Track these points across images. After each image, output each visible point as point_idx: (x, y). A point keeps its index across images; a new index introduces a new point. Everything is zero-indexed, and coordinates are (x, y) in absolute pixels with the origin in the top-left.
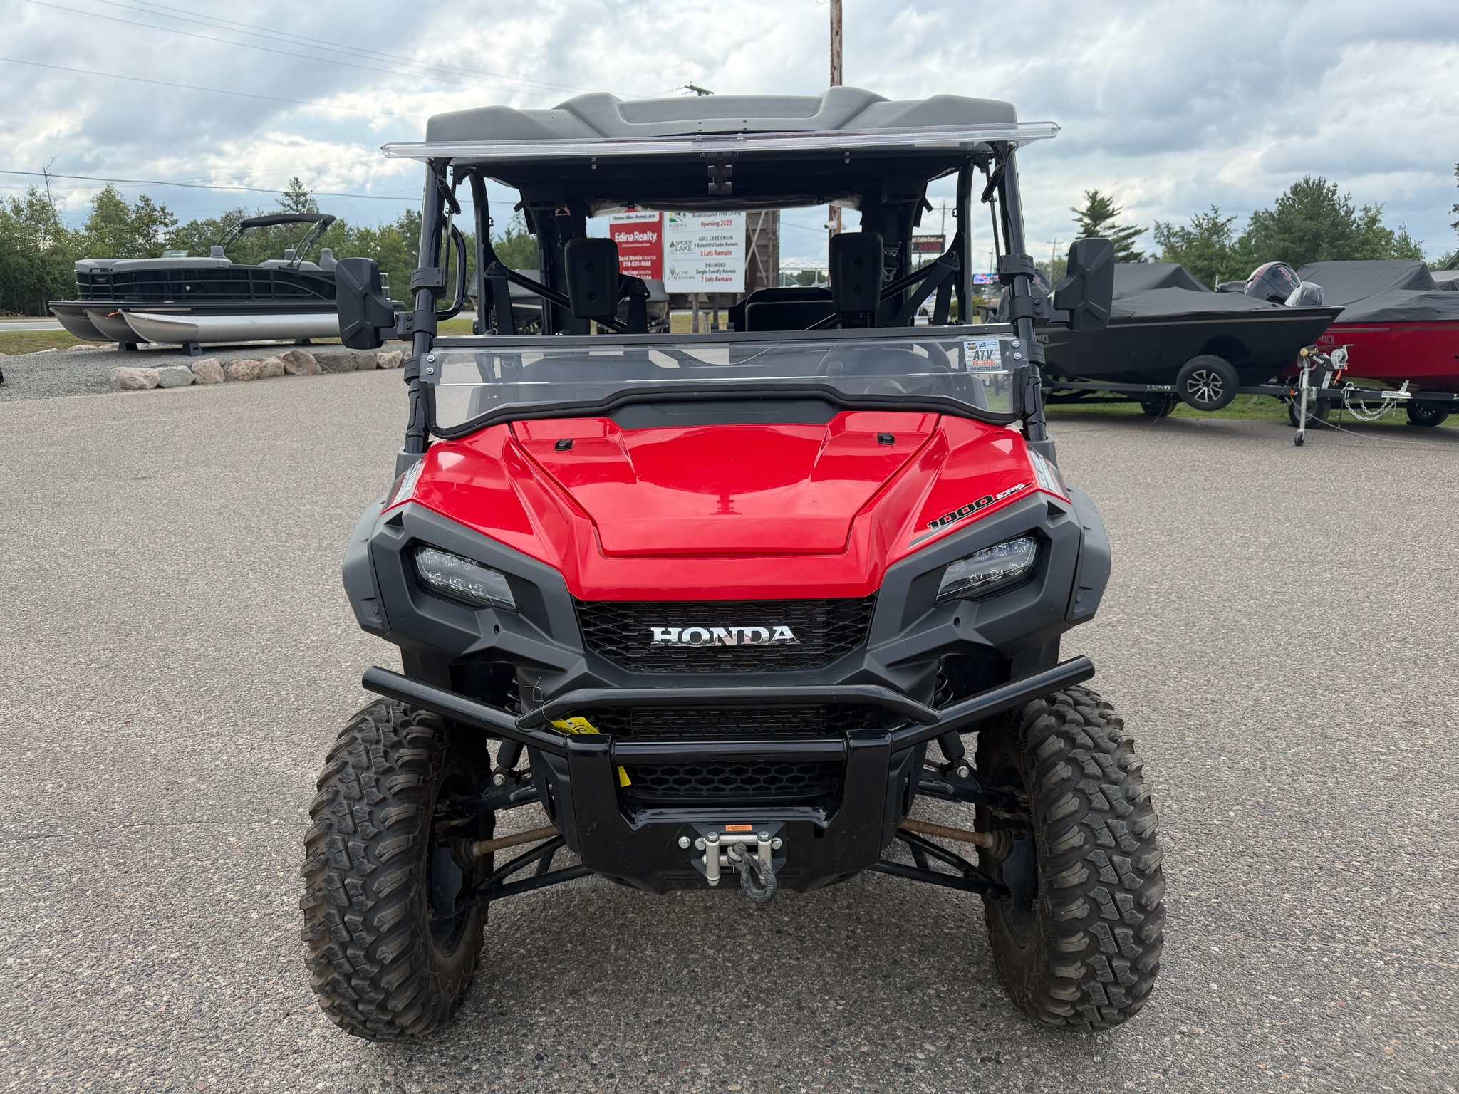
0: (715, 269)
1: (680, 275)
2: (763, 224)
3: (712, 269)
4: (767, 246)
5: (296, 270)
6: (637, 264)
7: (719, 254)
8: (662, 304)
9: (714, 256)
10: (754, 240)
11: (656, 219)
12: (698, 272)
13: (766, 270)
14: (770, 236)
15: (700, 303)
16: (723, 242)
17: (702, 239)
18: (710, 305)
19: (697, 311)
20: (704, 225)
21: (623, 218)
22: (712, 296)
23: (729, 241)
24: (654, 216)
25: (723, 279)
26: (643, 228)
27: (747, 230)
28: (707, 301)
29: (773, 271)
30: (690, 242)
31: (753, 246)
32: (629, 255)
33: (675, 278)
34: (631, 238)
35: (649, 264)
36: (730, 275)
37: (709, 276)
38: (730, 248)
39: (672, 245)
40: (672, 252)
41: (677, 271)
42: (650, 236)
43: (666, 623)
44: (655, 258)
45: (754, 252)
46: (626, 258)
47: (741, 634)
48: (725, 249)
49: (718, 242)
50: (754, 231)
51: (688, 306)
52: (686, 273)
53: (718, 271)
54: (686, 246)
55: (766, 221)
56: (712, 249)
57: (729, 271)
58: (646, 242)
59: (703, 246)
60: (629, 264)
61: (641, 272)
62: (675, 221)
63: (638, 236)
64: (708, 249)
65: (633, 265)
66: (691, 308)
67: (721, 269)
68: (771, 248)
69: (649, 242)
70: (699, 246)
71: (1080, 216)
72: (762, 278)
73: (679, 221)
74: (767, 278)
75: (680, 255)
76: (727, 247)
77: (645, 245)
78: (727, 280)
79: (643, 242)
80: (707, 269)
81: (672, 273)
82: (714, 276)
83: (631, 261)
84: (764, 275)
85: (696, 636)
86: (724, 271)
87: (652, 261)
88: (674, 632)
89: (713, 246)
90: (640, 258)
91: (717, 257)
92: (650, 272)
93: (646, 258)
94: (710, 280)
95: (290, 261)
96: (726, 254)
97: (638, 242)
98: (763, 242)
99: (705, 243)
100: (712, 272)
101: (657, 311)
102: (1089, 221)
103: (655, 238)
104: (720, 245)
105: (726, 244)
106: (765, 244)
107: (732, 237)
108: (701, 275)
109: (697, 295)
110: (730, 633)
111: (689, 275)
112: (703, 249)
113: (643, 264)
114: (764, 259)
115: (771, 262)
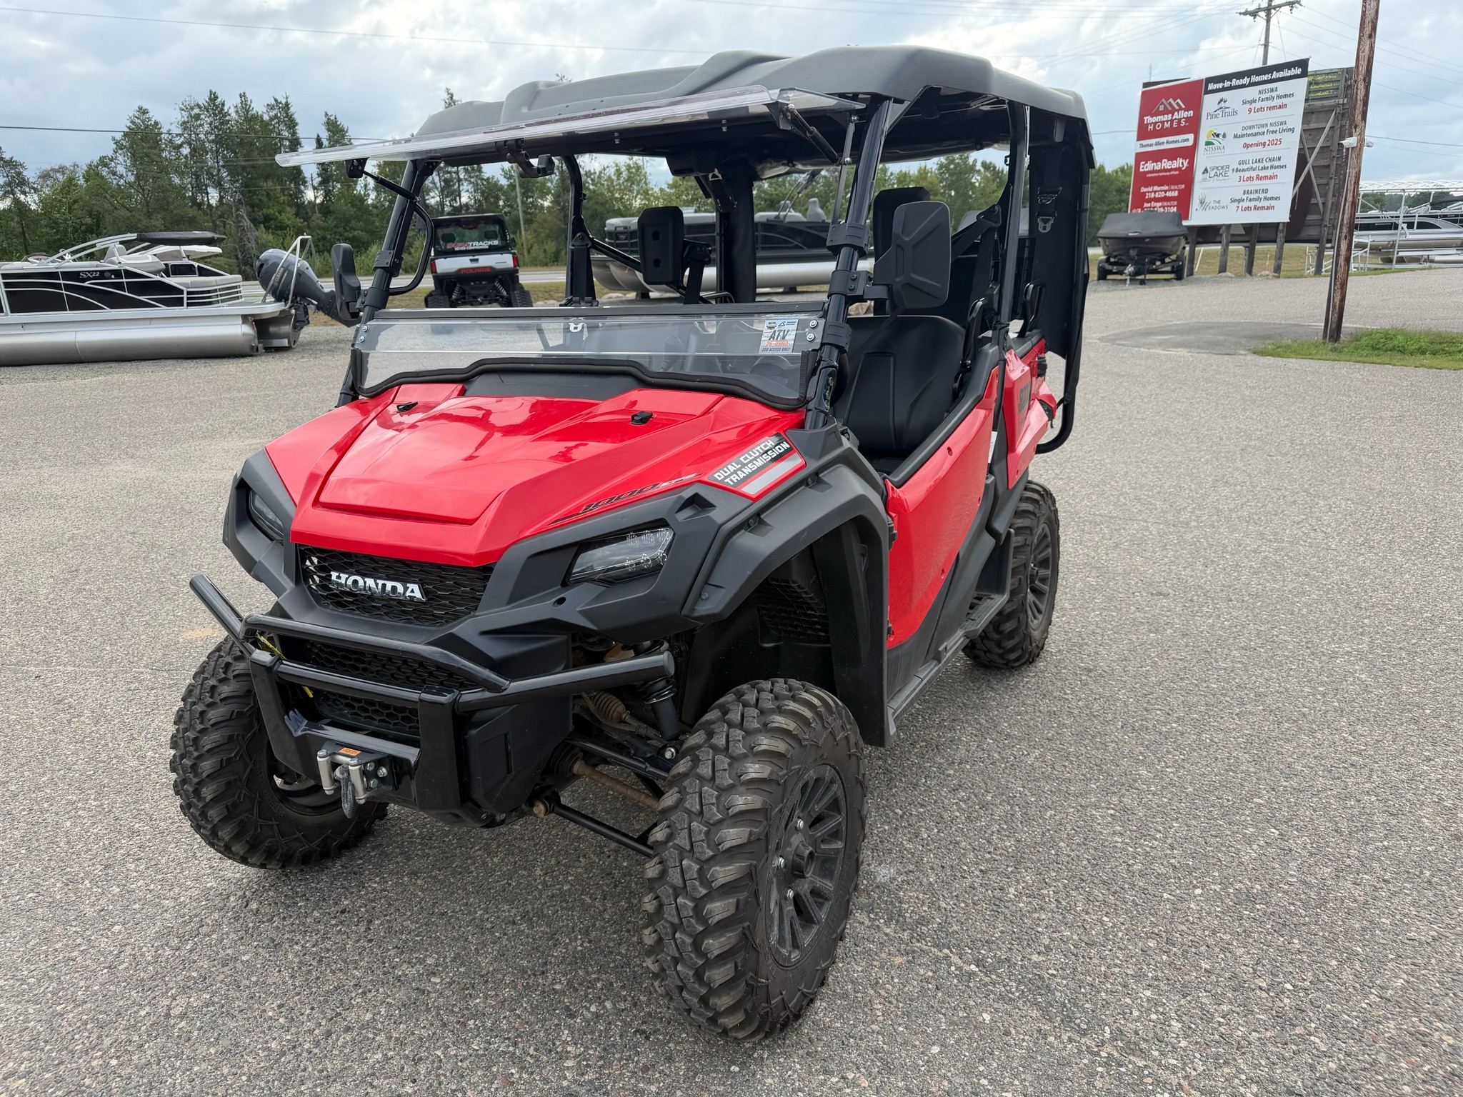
0: (1255, 196)
1: (1211, 205)
2: (1325, 141)
3: (1251, 196)
4: (1328, 166)
5: (782, 222)
6: (1162, 195)
7: (1261, 178)
8: (1176, 240)
9: (1255, 182)
10: (1311, 160)
11: (1190, 143)
12: (1233, 201)
13: (1324, 195)
14: (1334, 154)
15: (1232, 235)
16: (1269, 164)
17: (1244, 162)
18: (1246, 238)
19: (1227, 246)
20: (1247, 146)
21: (1151, 145)
22: (1249, 228)
23: (1276, 164)
24: (1187, 140)
25: (1263, 208)
26: (1172, 154)
27: (1302, 150)
28: (1243, 232)
29: (1334, 196)
30: (1228, 167)
31: (1309, 166)
32: (1154, 185)
33: (1205, 209)
34: (1158, 166)
35: (1176, 194)
36: (1272, 203)
37: (1245, 204)
38: (1276, 172)
39: (1206, 170)
40: (1205, 180)
41: (1207, 200)
42: (1181, 163)
43: (341, 569)
44: (1183, 186)
45: (1308, 174)
46: (1150, 189)
47: (384, 585)
48: (1269, 173)
49: (1261, 165)
50: (1311, 151)
51: (1218, 239)
52: (1219, 202)
53: (1258, 199)
54: (1222, 171)
55: (1329, 137)
56: (1253, 174)
57: (1272, 198)
58: (1175, 169)
59: (1244, 170)
60: (1153, 195)
61: (1165, 204)
62: (1213, 144)
63: (1166, 164)
64: (1247, 174)
65: (1157, 196)
66: (1220, 242)
67: (1262, 196)
68: (1333, 168)
69: (1179, 169)
70: (1238, 170)
72: (1317, 204)
73: (1217, 144)
74: (1324, 204)
75: (1212, 183)
76: (1273, 170)
77: (1173, 173)
78: (1268, 208)
79: (1171, 170)
80: (1245, 197)
81: (1202, 202)
82: (1252, 204)
83: (1155, 192)
84: (1320, 201)
85: (355, 582)
86: (1265, 198)
87: (1179, 190)
88: (344, 576)
89: (1255, 169)
90: (1166, 188)
91: (1259, 182)
92: (1176, 203)
93: (1173, 187)
94: (1247, 209)
95: (777, 213)
96: (1271, 178)
97: (1165, 170)
98: (1322, 162)
99: (1245, 167)
100: (1250, 200)
101: (1169, 247)
103: (1186, 164)
104: (1264, 168)
105: (1272, 167)
106: (1326, 164)
107: (1279, 159)
108: (1236, 204)
109: (1229, 226)
110: (377, 585)
111: (1222, 204)
112: (1242, 174)
113: (1169, 194)
114: (1323, 181)
115: (1332, 187)
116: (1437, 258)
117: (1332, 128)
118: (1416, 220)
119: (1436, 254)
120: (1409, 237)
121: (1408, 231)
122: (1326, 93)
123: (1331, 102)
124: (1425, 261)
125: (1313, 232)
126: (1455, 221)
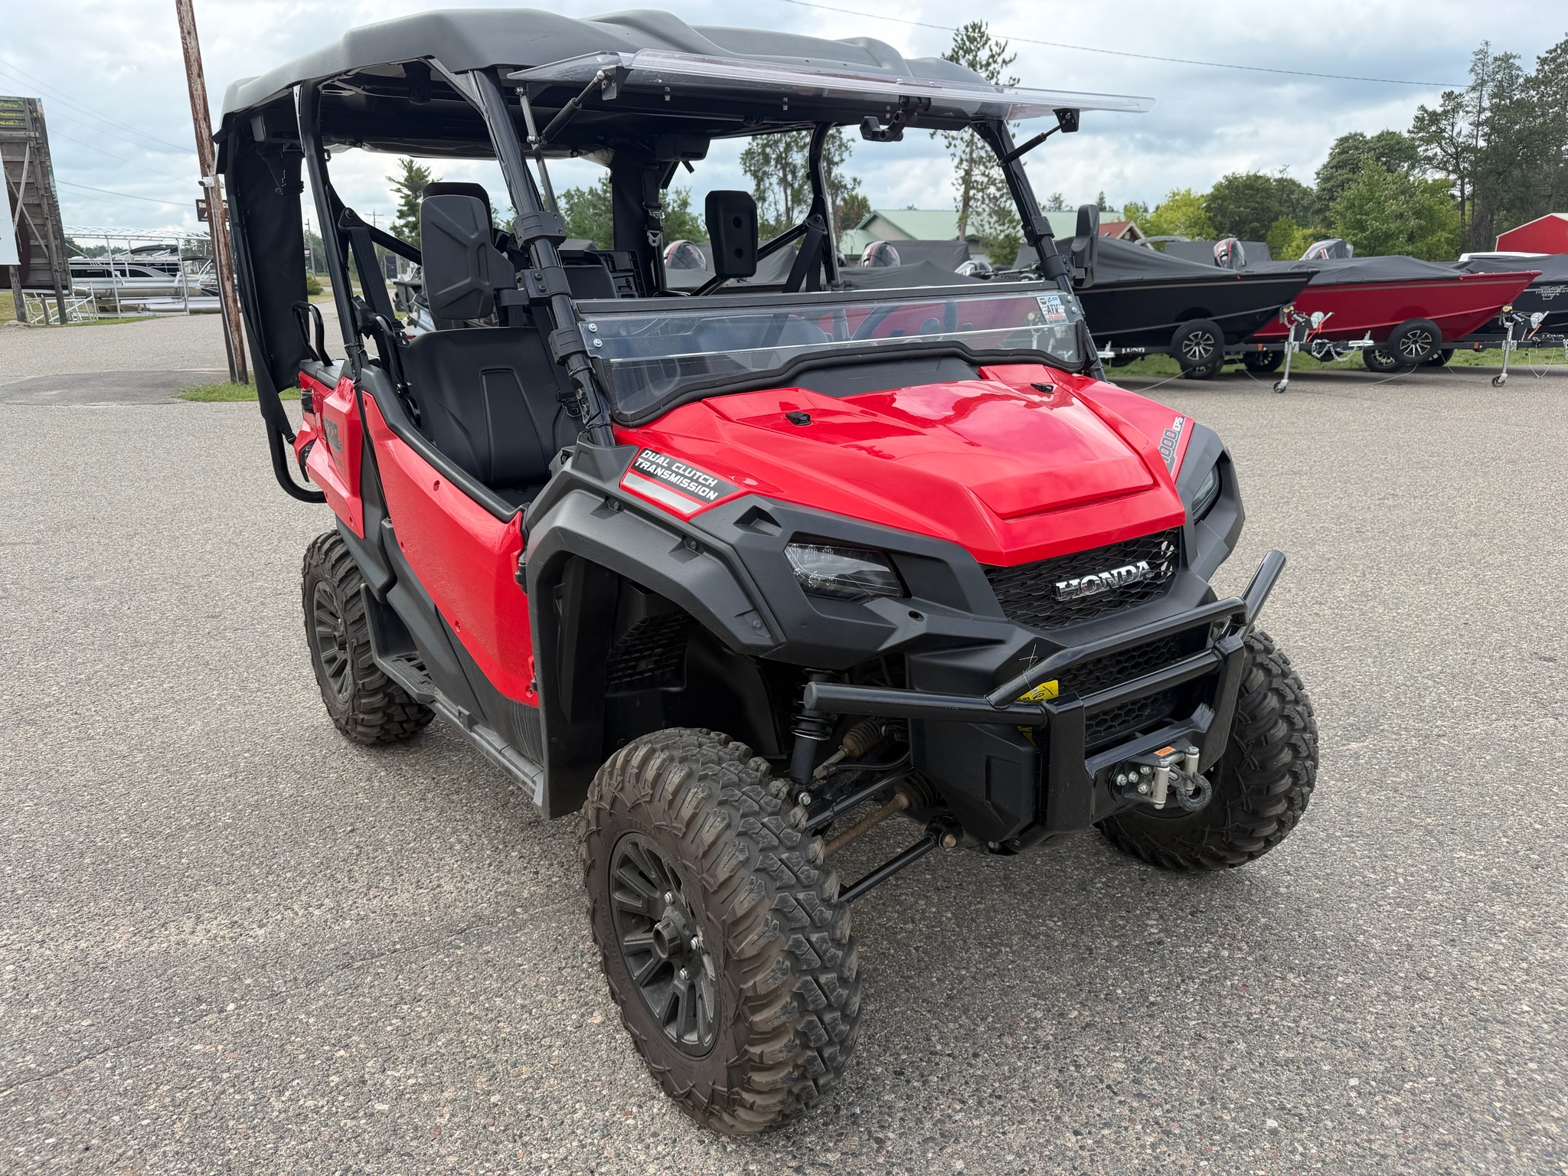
2: (29, 177)
4: (39, 205)
10: (21, 196)
13: (45, 237)
14: (42, 192)
27: (8, 183)
29: (56, 238)
31: (20, 204)
45: (22, 211)
47: (1120, 575)
50: (18, 184)
55: (31, 173)
68: (45, 207)
71: (399, 186)
72: (40, 246)
74: (46, 246)
84: (42, 243)
88: (1075, 583)
98: (32, 200)
102: (409, 193)
106: (37, 202)
110: (1112, 575)
114: (39, 221)
115: (50, 226)
116: (152, 307)
117: (31, 162)
118: (127, 268)
119: (152, 303)
120: (126, 285)
121: (123, 279)
122: (11, 123)
123: (21, 134)
124: (143, 310)
125: (44, 277)
126: (163, 270)
